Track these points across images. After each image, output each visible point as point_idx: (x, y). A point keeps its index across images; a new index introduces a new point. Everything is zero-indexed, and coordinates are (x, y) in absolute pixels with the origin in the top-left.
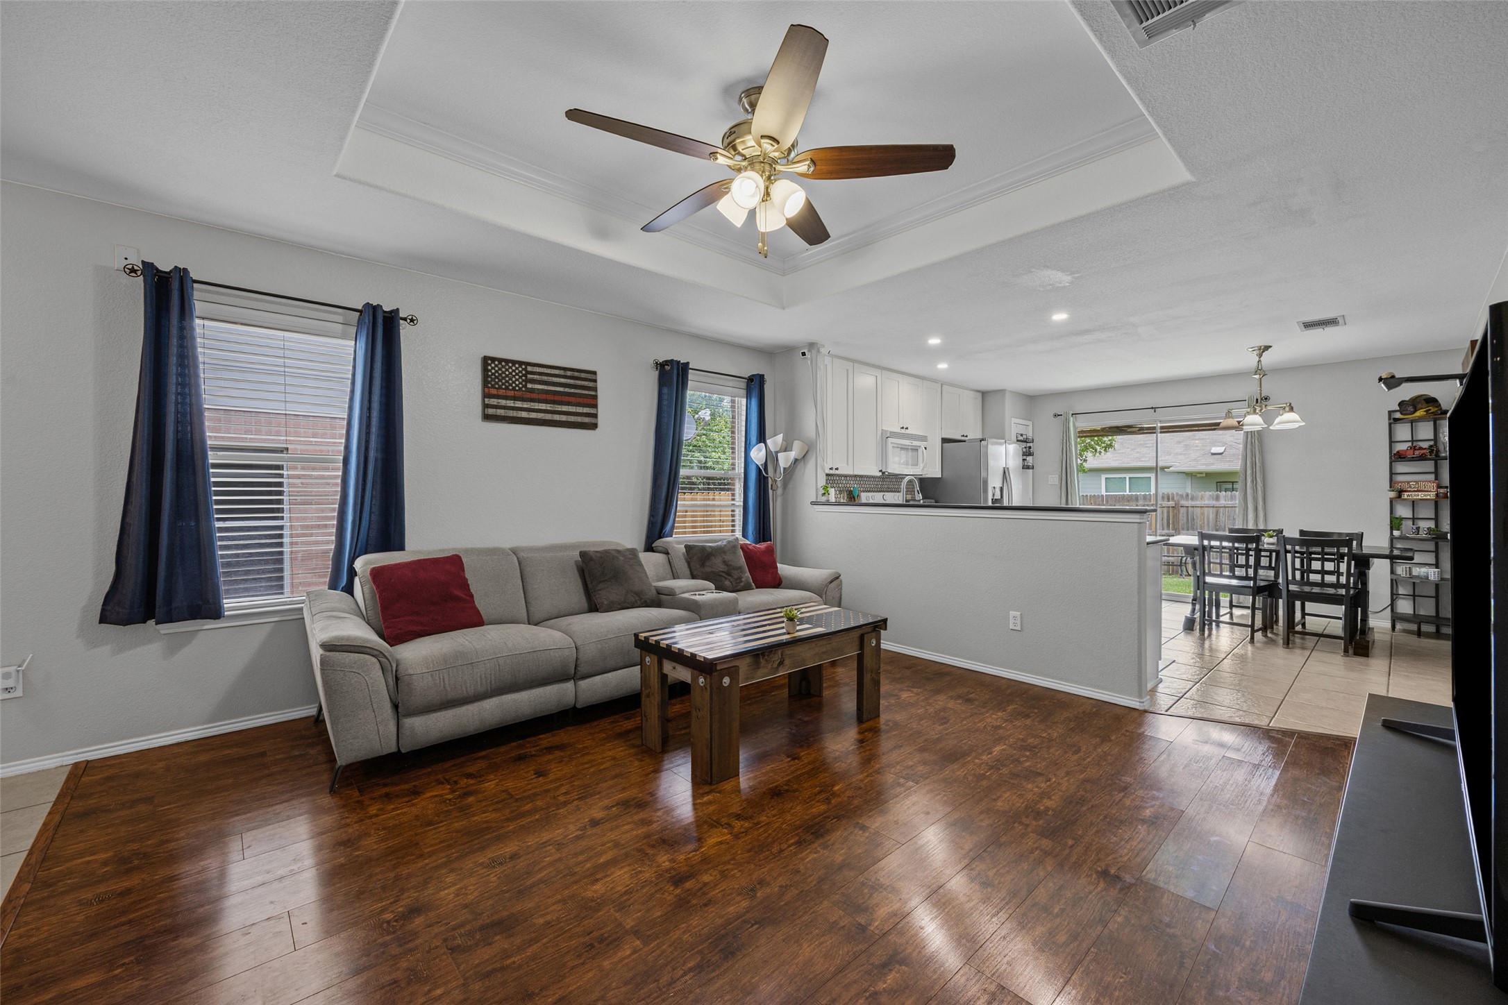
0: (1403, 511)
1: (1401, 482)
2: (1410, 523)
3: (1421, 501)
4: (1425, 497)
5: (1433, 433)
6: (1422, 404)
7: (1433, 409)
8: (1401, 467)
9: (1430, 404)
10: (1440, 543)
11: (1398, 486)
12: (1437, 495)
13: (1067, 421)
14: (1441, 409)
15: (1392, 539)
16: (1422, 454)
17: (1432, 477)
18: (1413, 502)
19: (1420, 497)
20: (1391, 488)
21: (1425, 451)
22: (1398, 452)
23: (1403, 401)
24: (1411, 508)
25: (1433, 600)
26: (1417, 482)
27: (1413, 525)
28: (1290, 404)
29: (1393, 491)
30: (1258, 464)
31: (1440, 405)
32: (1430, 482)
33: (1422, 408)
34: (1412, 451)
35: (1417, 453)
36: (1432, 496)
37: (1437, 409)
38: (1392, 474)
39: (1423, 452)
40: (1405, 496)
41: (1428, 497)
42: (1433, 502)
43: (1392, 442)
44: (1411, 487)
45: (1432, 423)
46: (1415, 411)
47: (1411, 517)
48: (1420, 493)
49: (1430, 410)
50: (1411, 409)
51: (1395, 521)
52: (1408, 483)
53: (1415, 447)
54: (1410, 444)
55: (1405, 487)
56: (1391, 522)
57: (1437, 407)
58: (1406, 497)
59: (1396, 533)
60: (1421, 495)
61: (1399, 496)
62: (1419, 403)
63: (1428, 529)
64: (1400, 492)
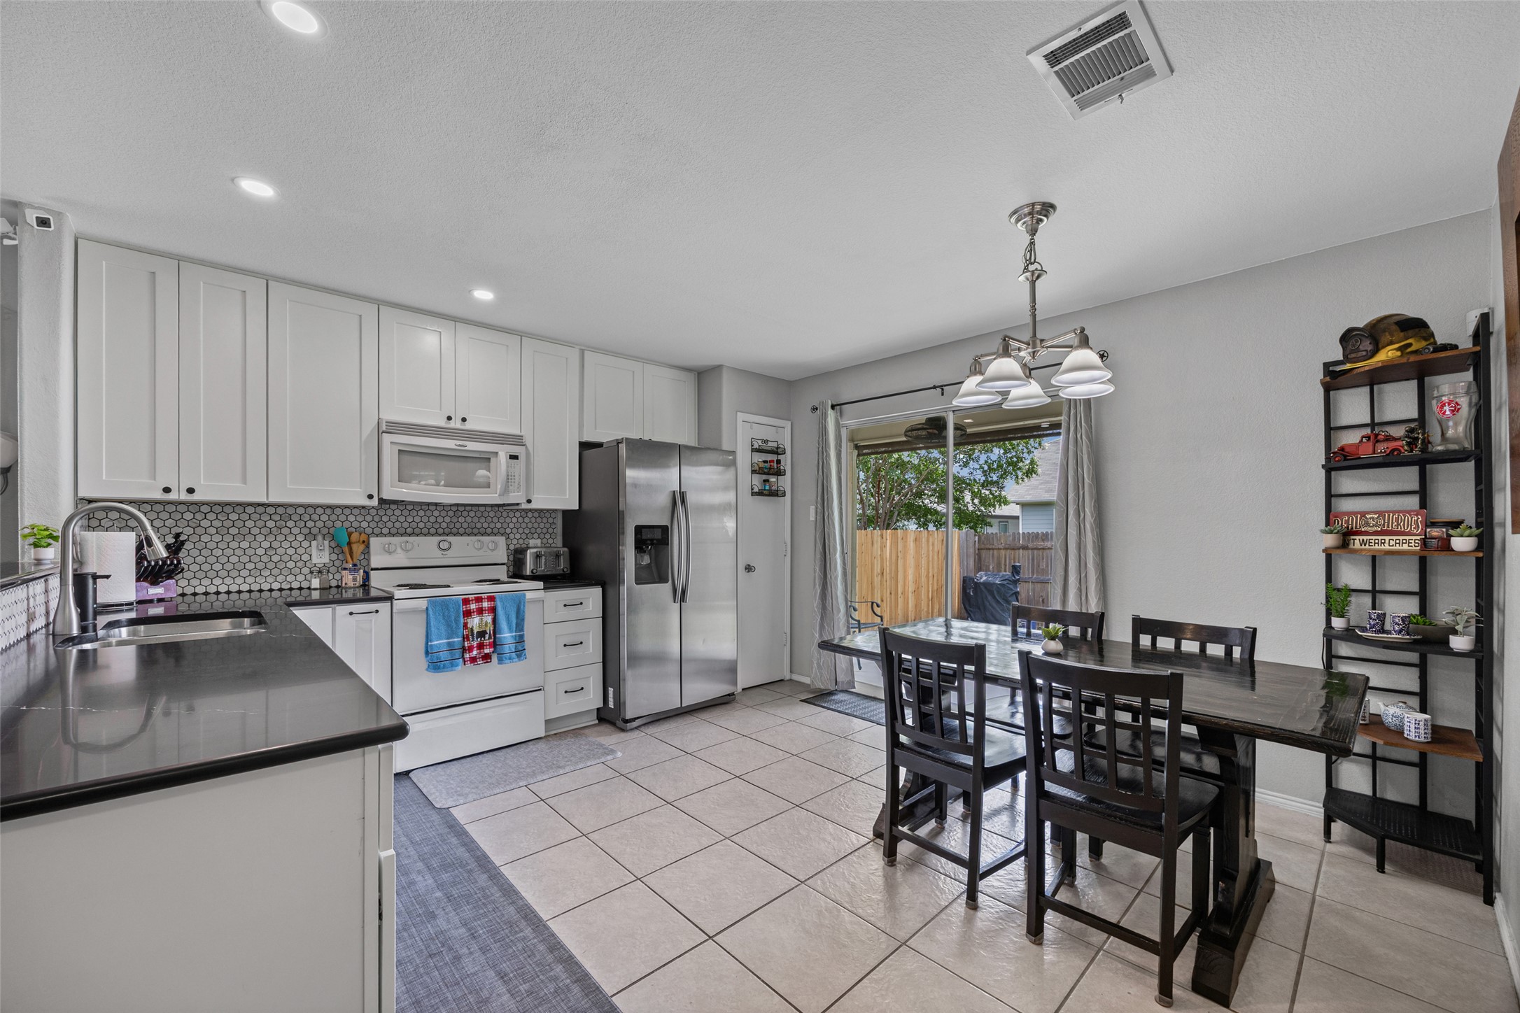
0: (1353, 575)
1: (1349, 514)
2: (1367, 600)
3: (1388, 558)
4: (1397, 547)
5: (1416, 407)
6: (1392, 335)
7: (1416, 345)
8: (1348, 482)
9: (1410, 332)
10: (1429, 656)
11: (1343, 522)
12: (1424, 543)
13: (824, 416)
14: (1435, 343)
15: (1330, 636)
16: (1393, 450)
17: (1413, 502)
18: (1374, 558)
19: (1387, 547)
20: (1327, 524)
21: (1400, 443)
22: (1342, 449)
23: (1350, 331)
24: (1370, 569)
25: (1415, 772)
26: (1381, 513)
27: (1374, 607)
28: (1083, 330)
29: (1331, 532)
30: (1086, 480)
31: (1432, 335)
32: (1409, 512)
33: (1391, 343)
34: (1371, 444)
35: (1381, 447)
36: (1411, 544)
37: (1424, 343)
38: (1330, 496)
39: (1392, 445)
40: (1356, 542)
41: (1405, 547)
42: (1416, 560)
43: (1330, 430)
44: (1367, 524)
45: (1414, 384)
46: (1376, 351)
47: (1370, 588)
48: (1387, 538)
49: (1410, 345)
50: (1367, 345)
51: (1334, 594)
52: (1363, 514)
53: (1376, 435)
54: (1368, 431)
55: (1357, 523)
56: (1328, 598)
57: (1425, 339)
58: (1357, 545)
59: (1338, 623)
60: (1389, 543)
61: (1344, 545)
62: (1384, 331)
63: (1403, 619)
64: (1347, 535)
